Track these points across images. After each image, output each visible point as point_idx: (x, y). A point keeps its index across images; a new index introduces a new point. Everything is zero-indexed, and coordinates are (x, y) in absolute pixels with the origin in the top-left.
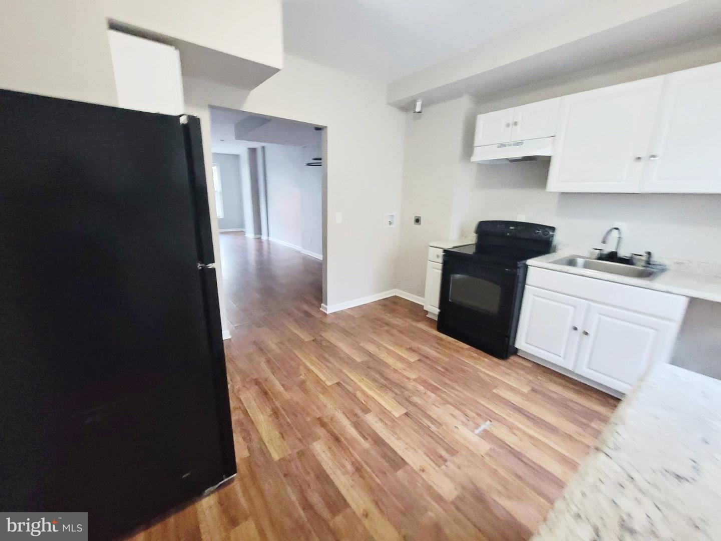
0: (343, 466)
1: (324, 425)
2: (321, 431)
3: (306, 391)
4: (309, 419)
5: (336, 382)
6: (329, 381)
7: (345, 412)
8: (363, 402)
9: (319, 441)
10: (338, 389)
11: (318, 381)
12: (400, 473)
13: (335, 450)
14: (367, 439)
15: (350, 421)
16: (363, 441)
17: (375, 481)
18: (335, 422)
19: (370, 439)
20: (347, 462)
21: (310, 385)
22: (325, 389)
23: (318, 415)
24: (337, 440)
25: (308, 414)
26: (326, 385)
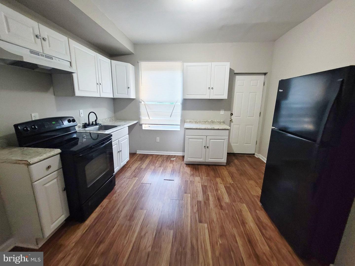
0: (221, 192)
1: (221, 206)
2: (223, 204)
3: (222, 228)
4: (227, 211)
5: (201, 224)
6: (204, 227)
7: (208, 206)
8: (197, 205)
9: (226, 202)
10: (203, 219)
11: (211, 231)
12: (206, 184)
13: (221, 197)
14: (208, 194)
15: (209, 202)
16: (209, 195)
17: (214, 187)
18: (216, 205)
19: (207, 194)
20: (219, 193)
21: (218, 231)
22: (211, 223)
23: (221, 212)
24: (219, 199)
25: (226, 214)
26: (208, 225)
